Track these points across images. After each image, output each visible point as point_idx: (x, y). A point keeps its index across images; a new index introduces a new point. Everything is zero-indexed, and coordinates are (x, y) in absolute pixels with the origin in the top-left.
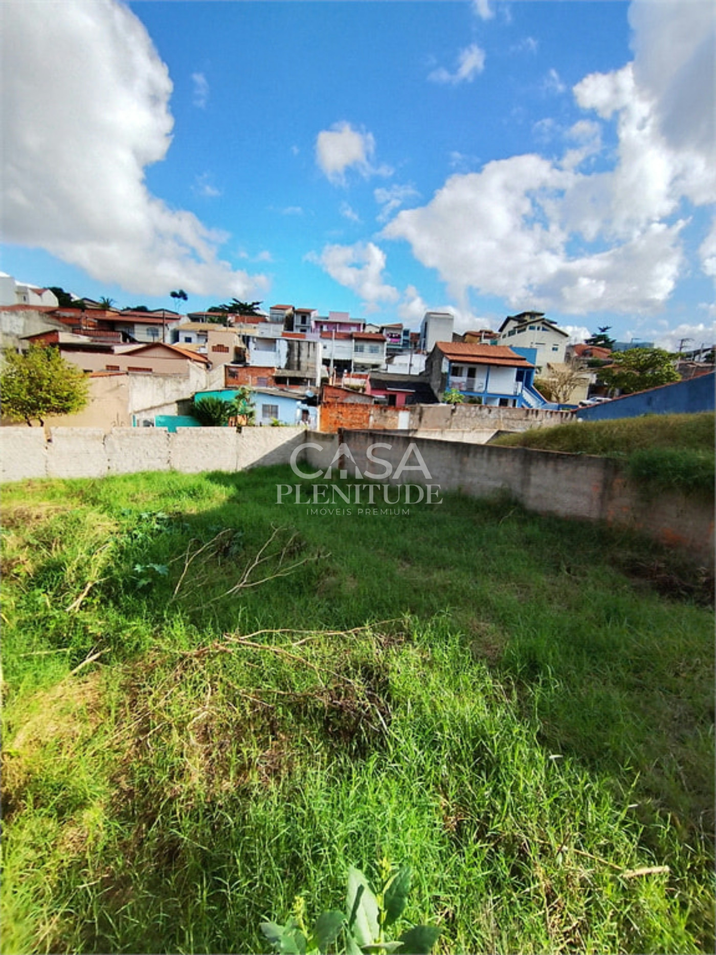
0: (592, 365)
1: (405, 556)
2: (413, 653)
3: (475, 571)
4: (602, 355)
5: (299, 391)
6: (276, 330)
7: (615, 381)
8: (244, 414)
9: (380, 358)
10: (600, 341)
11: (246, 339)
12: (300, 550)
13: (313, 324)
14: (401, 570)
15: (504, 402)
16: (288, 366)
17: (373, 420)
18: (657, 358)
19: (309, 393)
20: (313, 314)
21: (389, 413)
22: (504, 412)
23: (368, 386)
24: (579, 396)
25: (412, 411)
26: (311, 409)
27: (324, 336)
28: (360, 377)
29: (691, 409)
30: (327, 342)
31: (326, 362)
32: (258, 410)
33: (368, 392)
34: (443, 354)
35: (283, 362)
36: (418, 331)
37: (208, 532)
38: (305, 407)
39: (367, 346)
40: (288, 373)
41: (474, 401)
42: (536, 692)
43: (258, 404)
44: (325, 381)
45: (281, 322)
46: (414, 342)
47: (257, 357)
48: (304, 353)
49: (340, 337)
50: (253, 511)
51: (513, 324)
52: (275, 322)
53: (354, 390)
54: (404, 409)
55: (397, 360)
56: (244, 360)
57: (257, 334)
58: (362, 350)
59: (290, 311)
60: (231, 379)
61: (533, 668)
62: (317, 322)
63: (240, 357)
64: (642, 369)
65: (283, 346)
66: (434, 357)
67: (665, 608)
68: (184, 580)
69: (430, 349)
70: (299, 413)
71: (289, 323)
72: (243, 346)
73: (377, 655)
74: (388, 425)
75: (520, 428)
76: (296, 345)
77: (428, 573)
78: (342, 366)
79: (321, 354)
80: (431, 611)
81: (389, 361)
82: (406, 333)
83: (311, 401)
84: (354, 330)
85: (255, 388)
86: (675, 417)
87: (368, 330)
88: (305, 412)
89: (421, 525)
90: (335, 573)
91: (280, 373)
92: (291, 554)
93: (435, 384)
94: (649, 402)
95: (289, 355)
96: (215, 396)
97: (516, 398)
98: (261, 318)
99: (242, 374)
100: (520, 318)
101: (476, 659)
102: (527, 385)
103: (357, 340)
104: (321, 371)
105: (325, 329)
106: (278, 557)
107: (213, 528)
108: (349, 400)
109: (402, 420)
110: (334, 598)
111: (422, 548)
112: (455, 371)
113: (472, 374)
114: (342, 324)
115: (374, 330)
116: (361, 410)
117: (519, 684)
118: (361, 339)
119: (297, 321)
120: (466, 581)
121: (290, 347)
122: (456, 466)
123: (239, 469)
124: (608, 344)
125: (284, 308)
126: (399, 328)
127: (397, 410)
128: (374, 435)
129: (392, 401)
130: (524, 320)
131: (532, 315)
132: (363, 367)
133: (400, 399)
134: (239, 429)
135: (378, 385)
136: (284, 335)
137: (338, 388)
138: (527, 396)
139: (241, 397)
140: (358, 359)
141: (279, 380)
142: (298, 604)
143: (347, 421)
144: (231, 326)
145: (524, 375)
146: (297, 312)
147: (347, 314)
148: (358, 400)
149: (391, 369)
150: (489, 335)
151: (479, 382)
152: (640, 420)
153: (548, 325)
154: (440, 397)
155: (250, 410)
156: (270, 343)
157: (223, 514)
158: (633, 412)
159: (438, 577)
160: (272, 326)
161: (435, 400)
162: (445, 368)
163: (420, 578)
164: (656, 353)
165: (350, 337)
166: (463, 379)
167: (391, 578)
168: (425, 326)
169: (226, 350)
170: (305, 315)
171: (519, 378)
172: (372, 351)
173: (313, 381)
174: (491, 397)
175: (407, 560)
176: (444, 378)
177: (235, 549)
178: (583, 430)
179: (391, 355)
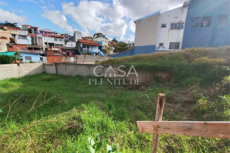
0: (113, 46)
1: (79, 92)
2: (86, 112)
3: (96, 92)
4: (115, 44)
5: (38, 52)
6: (26, 33)
7: (118, 49)
8: (18, 60)
9: (63, 43)
10: (114, 40)
11: (14, 35)
12: (50, 96)
13: (39, 32)
14: (79, 95)
15: (96, 54)
16: (33, 44)
17: (64, 60)
18: (125, 45)
19: (42, 53)
20: (38, 29)
21: (68, 57)
22: (97, 56)
23: (61, 50)
24: (111, 53)
25: (74, 57)
26: (43, 57)
27: (43, 36)
28: (57, 48)
29: (131, 55)
30: (45, 38)
31: (46, 43)
32: (24, 58)
33: (61, 52)
34: (80, 43)
35: (30, 43)
36: (73, 36)
37: (14, 97)
38: (41, 57)
39: (58, 39)
40: (32, 47)
41: (89, 54)
42: (111, 112)
43: (24, 56)
44: (46, 49)
45: (27, 30)
46: (72, 39)
47: (19, 41)
48: (38, 40)
49: (49, 36)
50: (30, 88)
51: (96, 36)
52: (25, 30)
53: (56, 52)
54: (72, 56)
55: (68, 43)
56: (14, 42)
57: (18, 33)
58: (57, 40)
59: (29, 27)
60: (10, 48)
61: (110, 108)
62: (40, 31)
63: (12, 41)
64: (123, 47)
65: (29, 38)
66: (78, 43)
67: (130, 92)
68: (10, 112)
69: (77, 40)
70: (39, 58)
71: (30, 31)
72: (13, 37)
73: (77, 114)
74: (68, 61)
75: (101, 60)
76: (34, 38)
77: (85, 95)
78: (51, 45)
79: (44, 41)
80: (88, 103)
81: (66, 44)
82: (69, 36)
83: (43, 55)
84: (53, 34)
85: (21, 51)
86: (129, 57)
87: (58, 35)
88: (41, 59)
89: (82, 84)
90: (62, 99)
91: (30, 47)
92: (47, 97)
93: (79, 50)
94: (124, 54)
95: (32, 41)
96: (5, 54)
97: (99, 53)
98: (19, 29)
99: (14, 47)
100: (97, 34)
101: (99, 109)
102: (101, 50)
103: (55, 37)
104: (44, 46)
105: (43, 33)
106: (43, 99)
107: (17, 95)
108: (56, 54)
109: (72, 59)
110: (63, 105)
111: (83, 89)
112: (84, 47)
113: (88, 47)
114: (49, 33)
115: (60, 35)
116: (59, 57)
117: (108, 112)
118: (56, 38)
119: (33, 30)
120: (94, 95)
121: (32, 38)
122: (88, 70)
123: (20, 77)
124: (116, 41)
125: (28, 26)
126: (67, 34)
127: (70, 57)
128: (65, 64)
129: (68, 54)
130: (99, 35)
131: (100, 34)
132: (58, 45)
133: (70, 54)
134: (18, 65)
135: (64, 50)
136: (28, 34)
137: (51, 51)
138: (101, 53)
139: (16, 54)
140: (56, 43)
141: (30, 49)
142: (52, 109)
143: (56, 60)
144: (6, 30)
145: (100, 48)
146: (33, 28)
147: (50, 30)
148: (58, 54)
149: (66, 46)
150: (91, 38)
151: (90, 49)
152: (123, 57)
153: (104, 37)
154: (81, 53)
155: (21, 58)
156: (24, 37)
157: (19, 91)
158: (122, 56)
159: (88, 95)
160: (24, 31)
161: (80, 54)
162: (81, 46)
163: (84, 96)
164: (125, 44)
165: (52, 36)
166: (86, 49)
167: (77, 98)
168: (74, 35)
169: (6, 38)
170: (35, 29)
171: (99, 49)
172: (60, 41)
173: (42, 49)
174: (93, 53)
175: (80, 93)
176: (81, 48)
177: (27, 100)
178: (114, 60)
179: (66, 42)
